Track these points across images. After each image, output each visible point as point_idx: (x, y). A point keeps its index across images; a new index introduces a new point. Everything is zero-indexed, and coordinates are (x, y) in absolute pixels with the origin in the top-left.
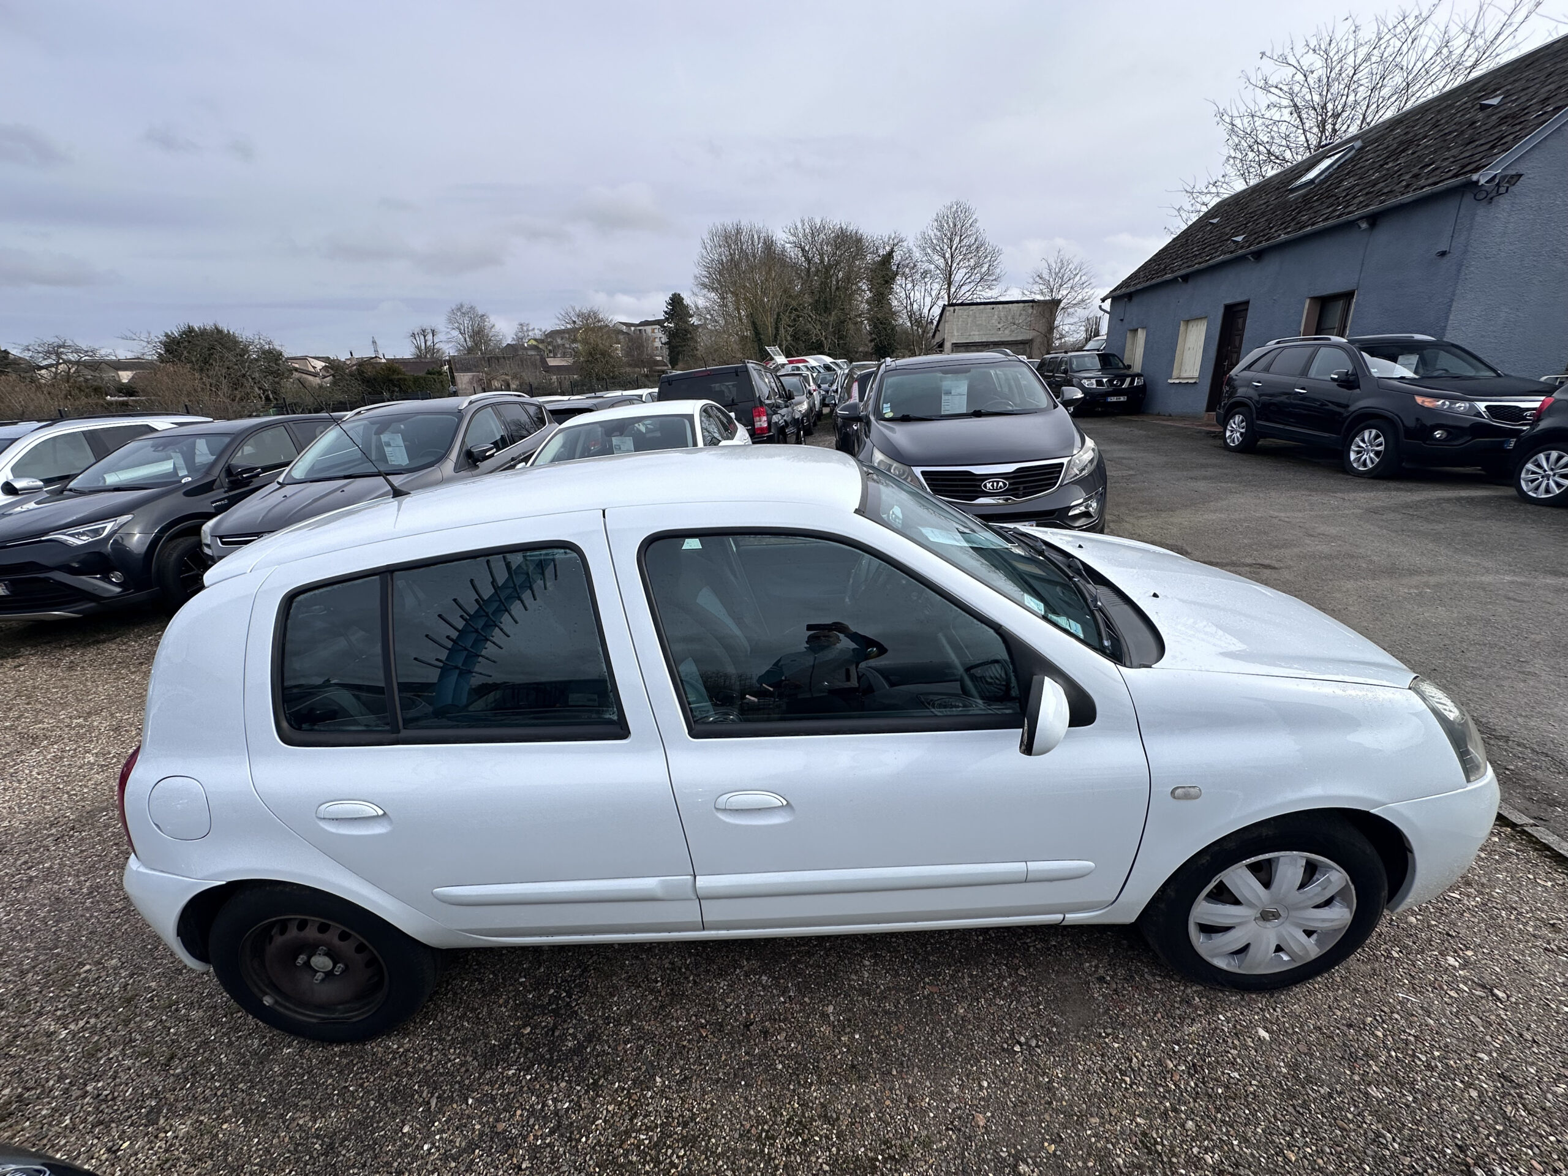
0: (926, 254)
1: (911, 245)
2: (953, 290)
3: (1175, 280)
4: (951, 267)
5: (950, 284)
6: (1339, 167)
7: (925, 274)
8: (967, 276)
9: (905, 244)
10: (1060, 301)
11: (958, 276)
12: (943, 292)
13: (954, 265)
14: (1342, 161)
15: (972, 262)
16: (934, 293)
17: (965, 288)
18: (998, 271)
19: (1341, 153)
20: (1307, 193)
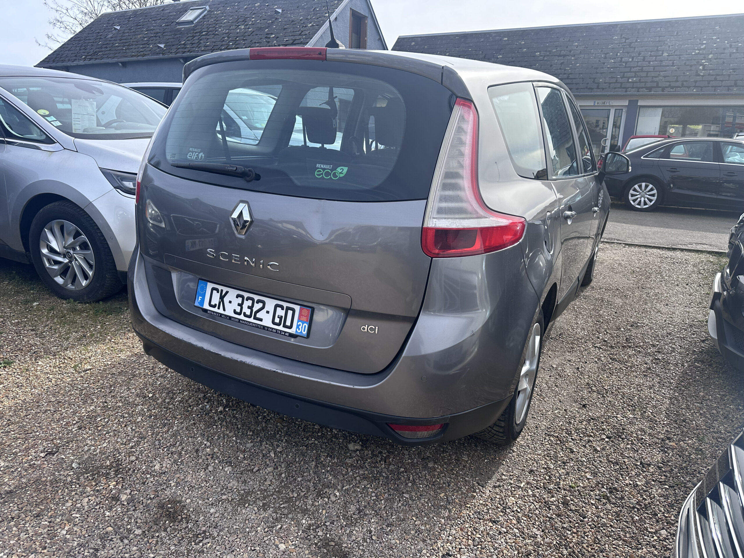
3: (116, 64)
6: (204, 18)
14: (203, 15)
19: (199, 11)
20: (193, 29)
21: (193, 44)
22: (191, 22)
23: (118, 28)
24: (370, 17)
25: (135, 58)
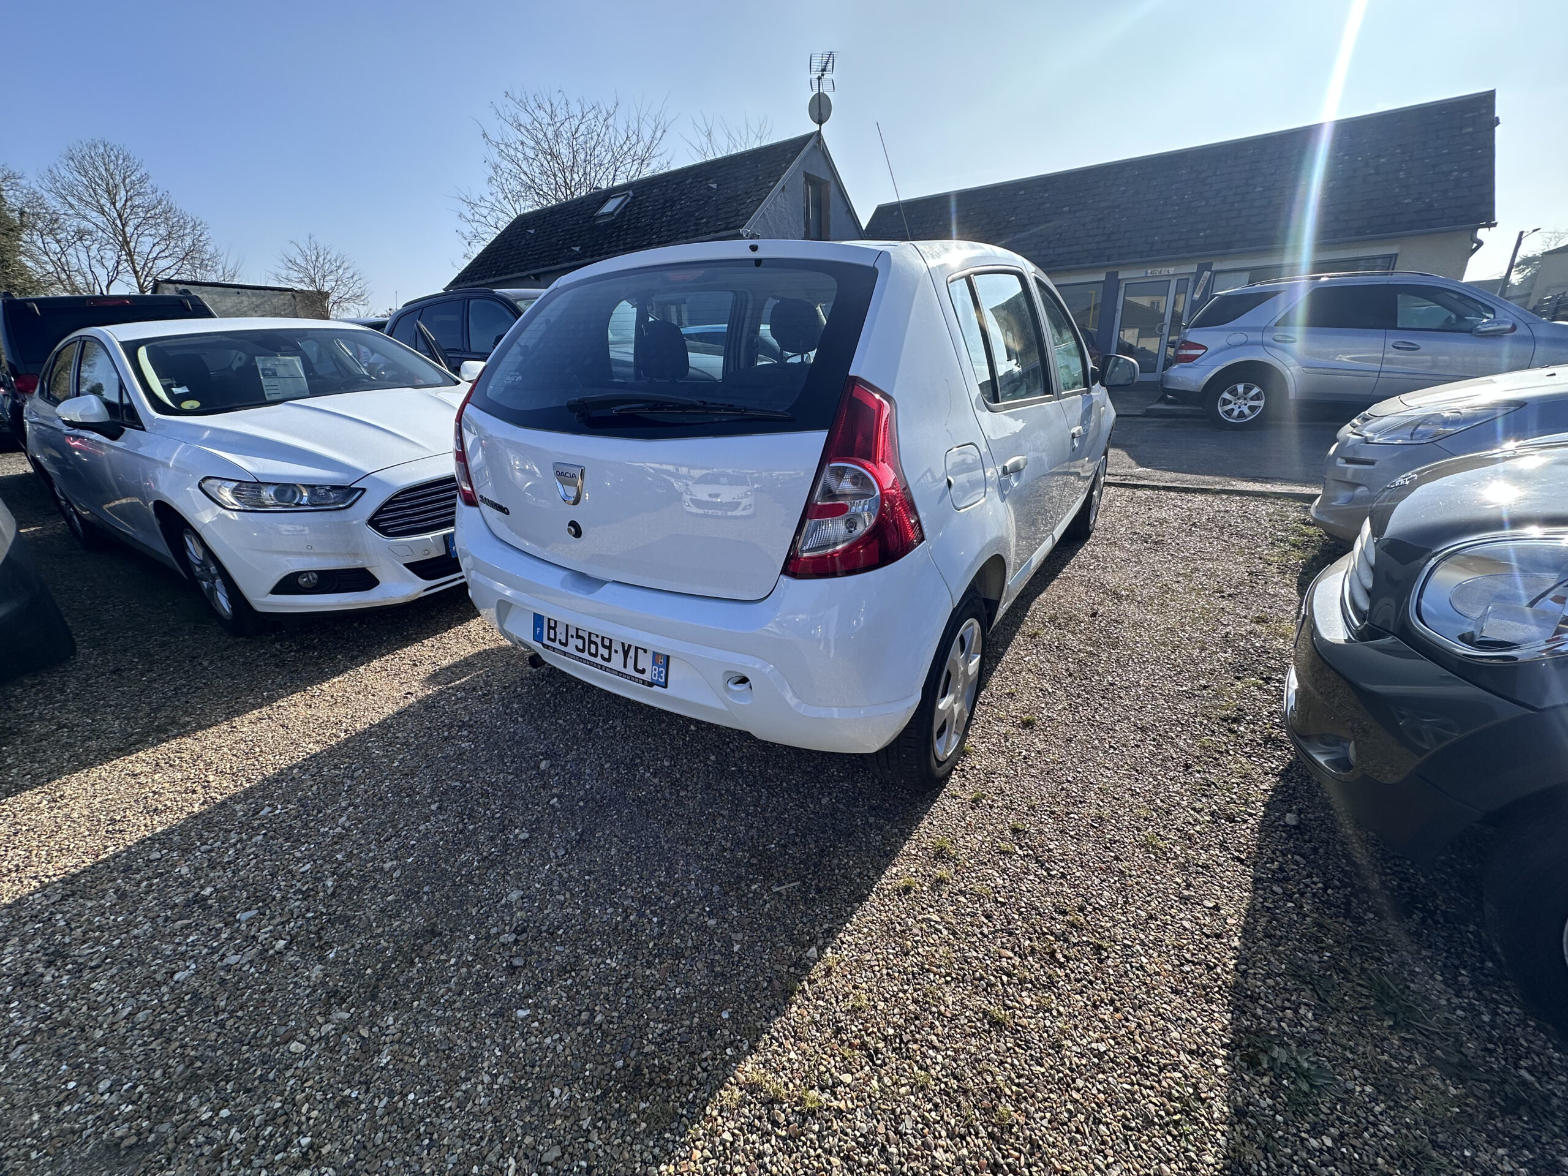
0: (71, 206)
1: (34, 185)
2: (139, 262)
4: (123, 230)
5: (130, 254)
6: (626, 207)
7: (81, 234)
8: (157, 249)
9: (23, 182)
10: (326, 295)
11: (144, 245)
12: (124, 264)
13: (129, 230)
14: (625, 204)
15: (163, 231)
16: (110, 264)
17: (162, 264)
18: (210, 249)
19: (622, 198)
20: (613, 223)
21: (610, 243)
22: (612, 214)
23: (532, 231)
24: (833, 182)
25: (547, 269)
